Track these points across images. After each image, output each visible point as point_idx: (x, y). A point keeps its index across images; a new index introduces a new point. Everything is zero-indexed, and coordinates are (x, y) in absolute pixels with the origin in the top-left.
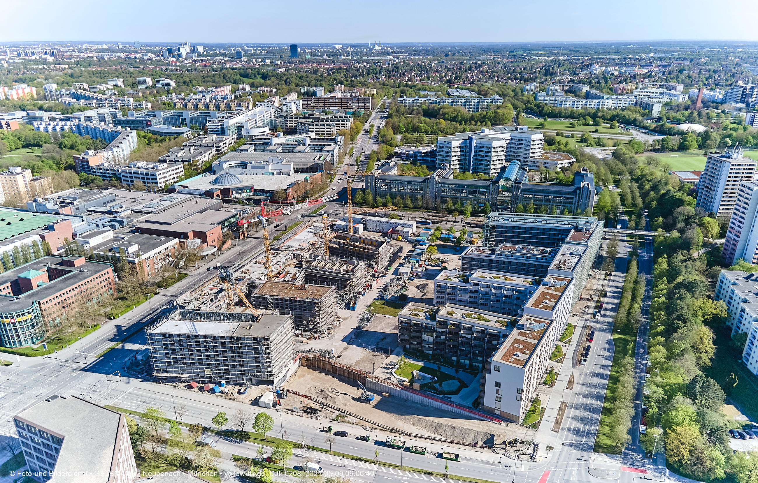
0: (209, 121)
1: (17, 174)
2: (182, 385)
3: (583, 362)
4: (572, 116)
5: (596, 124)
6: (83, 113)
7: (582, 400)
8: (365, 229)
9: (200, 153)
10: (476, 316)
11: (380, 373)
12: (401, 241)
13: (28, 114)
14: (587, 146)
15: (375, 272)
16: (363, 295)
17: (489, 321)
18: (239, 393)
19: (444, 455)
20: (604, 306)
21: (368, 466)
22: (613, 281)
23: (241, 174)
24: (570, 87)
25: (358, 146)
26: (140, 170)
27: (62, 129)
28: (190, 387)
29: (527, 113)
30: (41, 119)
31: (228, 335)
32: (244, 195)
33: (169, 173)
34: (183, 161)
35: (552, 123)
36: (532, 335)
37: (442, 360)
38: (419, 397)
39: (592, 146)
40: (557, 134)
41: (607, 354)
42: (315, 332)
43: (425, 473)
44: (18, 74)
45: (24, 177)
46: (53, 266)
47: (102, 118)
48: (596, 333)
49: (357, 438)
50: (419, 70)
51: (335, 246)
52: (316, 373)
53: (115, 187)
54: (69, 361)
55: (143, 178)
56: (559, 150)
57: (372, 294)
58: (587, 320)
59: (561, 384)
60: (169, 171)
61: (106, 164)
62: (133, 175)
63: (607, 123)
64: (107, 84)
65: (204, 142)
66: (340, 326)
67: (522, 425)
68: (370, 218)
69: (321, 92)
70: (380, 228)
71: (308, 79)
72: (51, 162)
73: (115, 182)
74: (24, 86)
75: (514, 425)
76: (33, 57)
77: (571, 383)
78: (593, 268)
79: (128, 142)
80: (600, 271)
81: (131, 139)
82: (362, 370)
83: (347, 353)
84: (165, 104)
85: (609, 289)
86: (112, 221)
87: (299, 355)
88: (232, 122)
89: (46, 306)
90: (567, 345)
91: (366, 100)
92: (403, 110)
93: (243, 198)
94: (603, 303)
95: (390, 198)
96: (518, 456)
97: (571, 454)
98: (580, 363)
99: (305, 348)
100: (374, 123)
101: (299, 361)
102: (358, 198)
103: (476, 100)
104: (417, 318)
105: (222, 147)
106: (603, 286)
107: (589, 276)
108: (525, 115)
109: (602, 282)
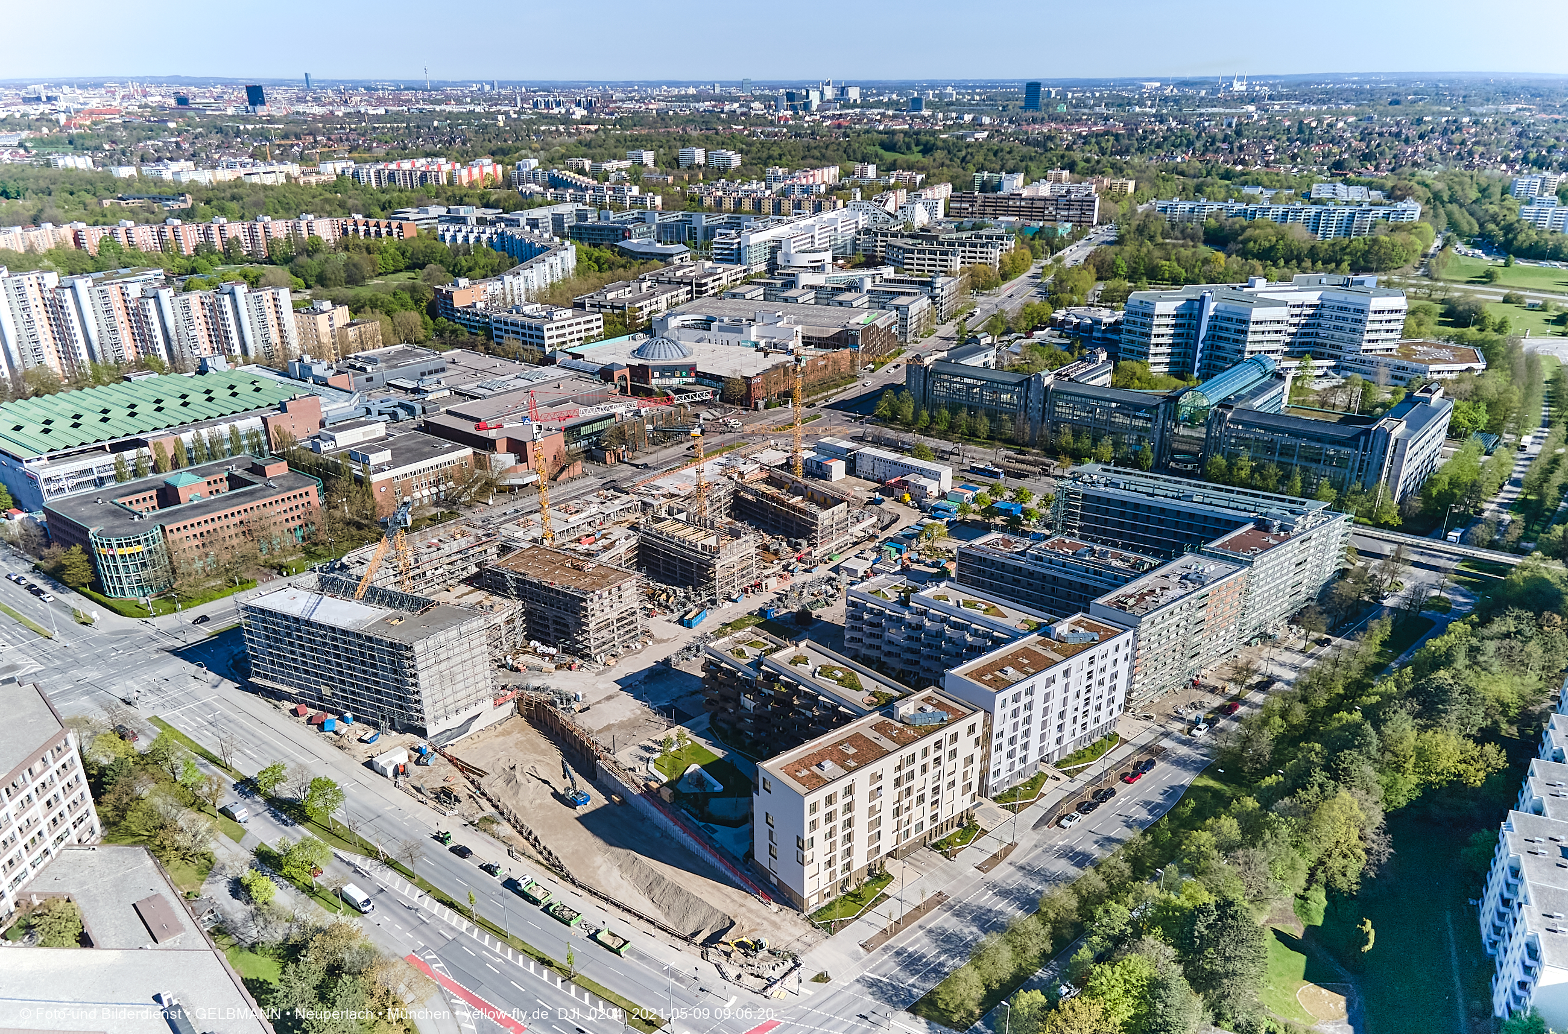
0: (722, 235)
1: (322, 312)
2: (289, 705)
3: (1064, 822)
6: (525, 212)
7: (988, 900)
8: (851, 470)
9: (653, 295)
11: (626, 756)
13: (449, 212)
15: (799, 560)
16: (735, 601)
18: (360, 740)
19: (599, 937)
20: (1241, 710)
21: (455, 919)
22: (1320, 658)
23: (699, 341)
25: (997, 300)
27: (478, 239)
28: (295, 713)
29: (1475, 246)
30: (463, 220)
31: (353, 629)
32: (676, 382)
33: (571, 329)
35: (1524, 272)
36: (901, 731)
38: (662, 816)
40: (1507, 300)
41: (1143, 815)
42: (582, 658)
43: (539, 960)
44: (505, 140)
45: (331, 319)
46: (238, 472)
47: (558, 220)
48: (1160, 765)
49: (481, 867)
50: (1288, 139)
51: (750, 497)
52: (534, 735)
53: (473, 347)
54: (167, 634)
55: (524, 335)
56: (1460, 340)
57: (755, 602)
58: (1166, 735)
59: (969, 856)
60: (571, 325)
61: (480, 305)
64: (620, 159)
65: (679, 273)
66: (640, 652)
67: (809, 919)
68: (868, 450)
69: (1015, 183)
70: (879, 473)
71: (1008, 156)
72: (406, 296)
73: (481, 338)
74: (487, 161)
75: (791, 914)
77: (996, 859)
78: (1293, 620)
79: (547, 267)
80: (1303, 631)
81: (559, 260)
82: (602, 743)
83: (603, 706)
84: (692, 200)
85: (1291, 675)
86: (401, 405)
87: (516, 694)
88: (758, 239)
89: (176, 536)
90: (1064, 778)
91: (1087, 204)
92: (1155, 227)
93: (670, 387)
94: (1244, 703)
95: (945, 413)
96: (739, 977)
97: (855, 1000)
98: (1058, 823)
99: (535, 682)
100: (1074, 254)
101: (512, 704)
102: (883, 408)
103: (1347, 211)
104: (735, 658)
105: (710, 285)
106: (1282, 665)
107: (1265, 637)
108: (1464, 249)
109: (1287, 657)
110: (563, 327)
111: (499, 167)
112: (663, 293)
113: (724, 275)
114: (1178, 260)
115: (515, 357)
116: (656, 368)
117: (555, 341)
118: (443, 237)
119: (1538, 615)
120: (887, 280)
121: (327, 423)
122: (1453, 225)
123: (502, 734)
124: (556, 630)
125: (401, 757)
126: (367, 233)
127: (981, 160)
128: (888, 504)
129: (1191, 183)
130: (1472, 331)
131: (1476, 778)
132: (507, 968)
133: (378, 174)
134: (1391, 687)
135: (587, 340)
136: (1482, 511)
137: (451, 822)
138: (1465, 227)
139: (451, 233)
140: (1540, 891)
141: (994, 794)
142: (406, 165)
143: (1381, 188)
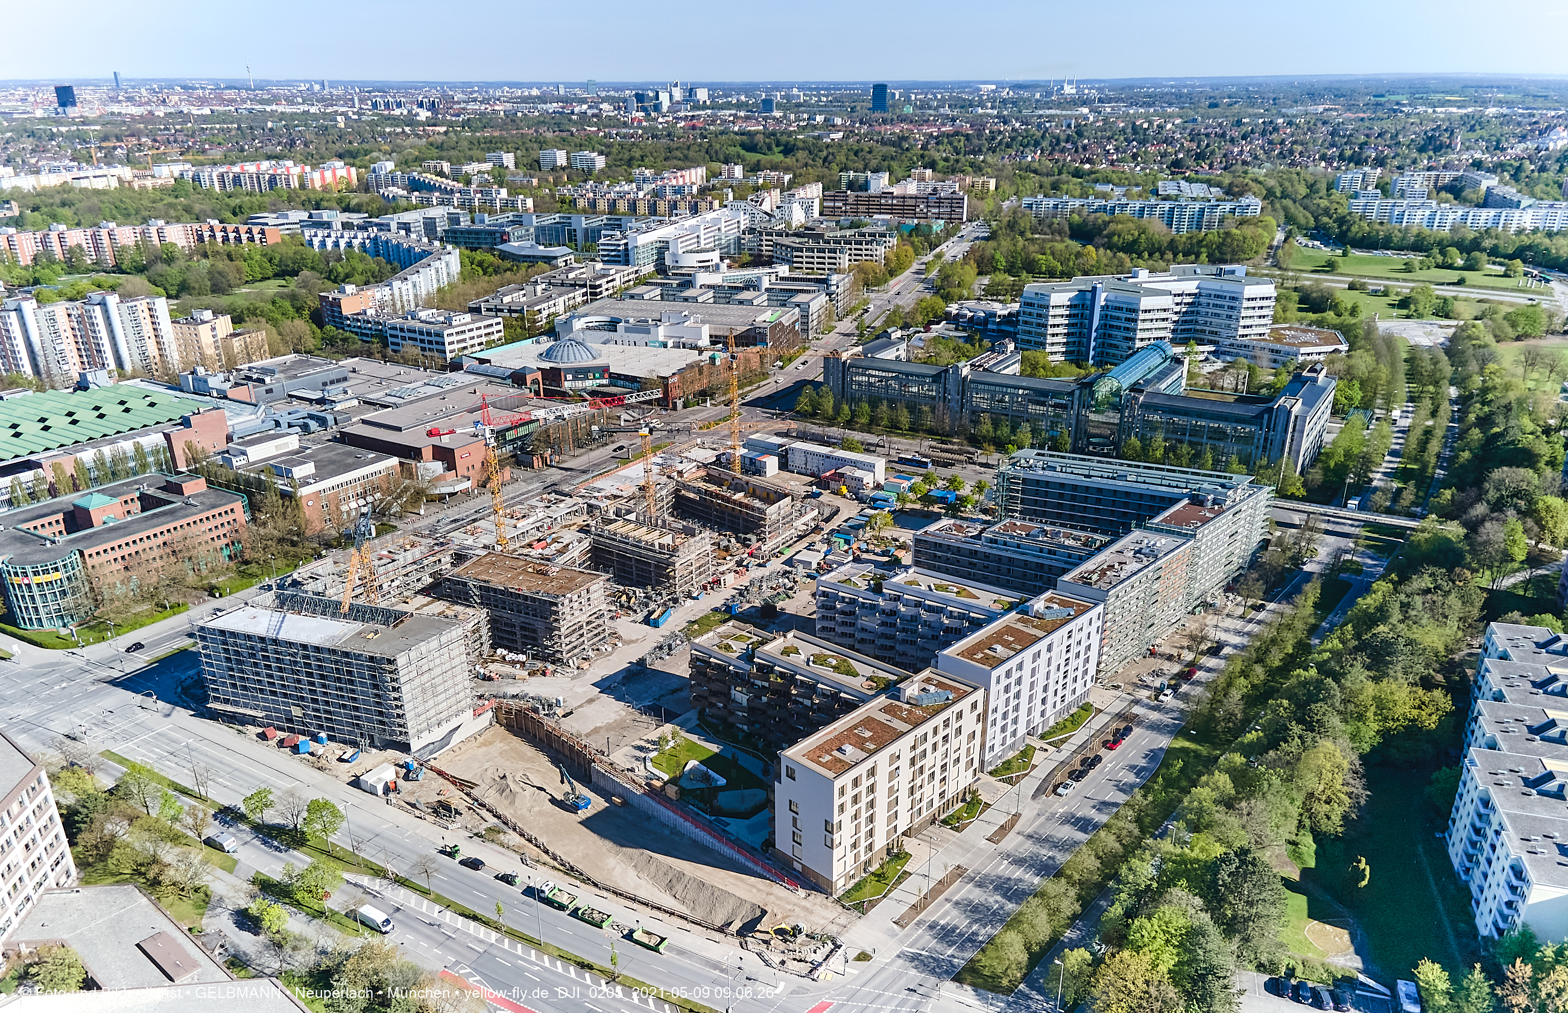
0: (606, 236)
1: (203, 322)
2: (253, 730)
3: (1060, 790)
4: (1419, 246)
5: (1471, 266)
6: (396, 216)
7: (1005, 869)
8: (784, 466)
9: (550, 298)
10: (834, 662)
11: (621, 757)
12: (844, 496)
13: (310, 216)
14: (1408, 317)
15: (751, 555)
16: (696, 598)
17: (855, 675)
18: (340, 760)
19: (635, 936)
20: (1200, 675)
21: (482, 931)
22: (1259, 622)
23: (605, 343)
24: (1455, 179)
25: (886, 296)
26: (417, 325)
27: (349, 245)
28: (263, 737)
29: (1313, 238)
30: (328, 225)
31: (327, 645)
32: (589, 384)
33: (471, 334)
34: (510, 311)
35: (1361, 261)
36: (910, 712)
37: (760, 746)
38: (671, 814)
39: (1420, 316)
40: (1352, 287)
41: (1131, 778)
42: (553, 662)
43: (578, 964)
44: (350, 142)
45: (213, 329)
46: (151, 491)
47: (430, 226)
48: (1137, 731)
49: (496, 877)
50: (1126, 140)
51: (692, 495)
52: (517, 743)
53: (370, 355)
54: (99, 664)
55: (422, 341)
56: (1320, 323)
57: (717, 599)
58: (1137, 702)
59: (978, 830)
60: (471, 330)
61: (371, 312)
62: (407, 335)
63: (1500, 264)
64: (479, 161)
65: (571, 276)
66: (611, 654)
67: (839, 900)
68: (799, 445)
69: (880, 183)
70: (812, 466)
71: (869, 156)
72: (287, 304)
73: (376, 346)
74: (339, 164)
75: (821, 897)
76: (397, 112)
77: (1004, 830)
78: (1228, 589)
79: (433, 272)
80: (1239, 599)
81: (444, 265)
82: (594, 745)
83: (587, 709)
84: (563, 202)
85: (1237, 640)
86: (311, 417)
87: (494, 703)
88: (645, 239)
89: (96, 560)
90: (1051, 749)
91: (955, 202)
92: (1023, 223)
93: (584, 390)
94: (1200, 668)
95: (866, 407)
96: (783, 963)
97: (900, 975)
98: (1054, 791)
99: (512, 690)
100: (953, 249)
101: (490, 714)
102: (804, 403)
103: (1197, 206)
104: (723, 652)
105: (605, 287)
106: (1227, 630)
107: (1207, 606)
108: (1304, 241)
109: (1229, 623)
110: (463, 332)
111: (353, 170)
112: (560, 295)
113: (617, 276)
114: (1053, 254)
115: (416, 365)
116: (568, 371)
117: (456, 346)
118: (311, 243)
119: (1450, 571)
120: (782, 279)
121: (235, 438)
122: (1290, 219)
123: (485, 744)
124: (525, 636)
125: (389, 774)
126: (226, 239)
127: (844, 159)
128: (826, 497)
129: (1047, 181)
130: (1330, 315)
131: (1431, 722)
132: (546, 975)
133: (221, 177)
134: (1335, 644)
135: (490, 345)
136: (1371, 480)
137: (454, 834)
138: (1303, 221)
139: (320, 238)
140: (1513, 818)
141: (990, 769)
142: (251, 168)
143: (1219, 185)
